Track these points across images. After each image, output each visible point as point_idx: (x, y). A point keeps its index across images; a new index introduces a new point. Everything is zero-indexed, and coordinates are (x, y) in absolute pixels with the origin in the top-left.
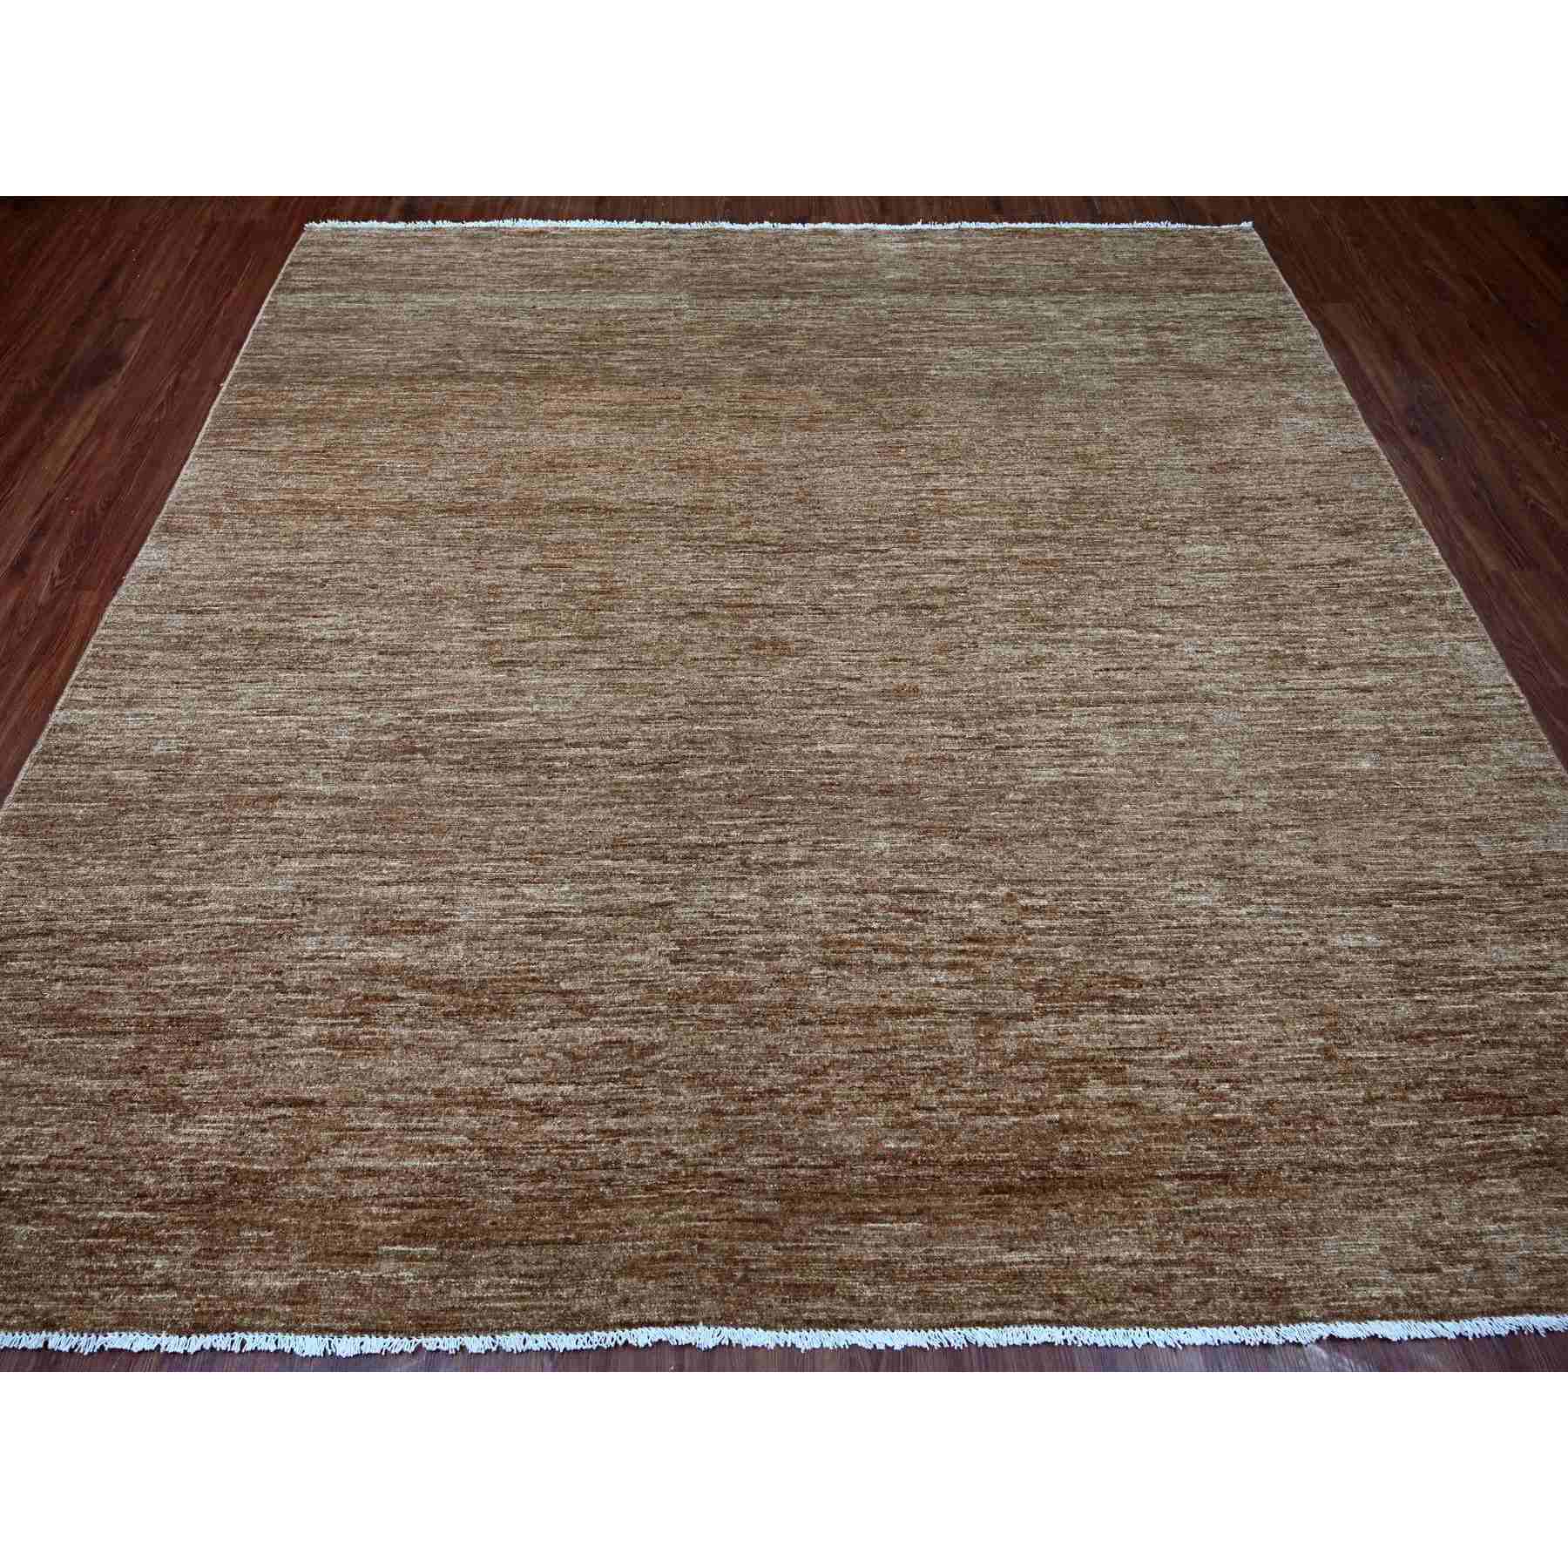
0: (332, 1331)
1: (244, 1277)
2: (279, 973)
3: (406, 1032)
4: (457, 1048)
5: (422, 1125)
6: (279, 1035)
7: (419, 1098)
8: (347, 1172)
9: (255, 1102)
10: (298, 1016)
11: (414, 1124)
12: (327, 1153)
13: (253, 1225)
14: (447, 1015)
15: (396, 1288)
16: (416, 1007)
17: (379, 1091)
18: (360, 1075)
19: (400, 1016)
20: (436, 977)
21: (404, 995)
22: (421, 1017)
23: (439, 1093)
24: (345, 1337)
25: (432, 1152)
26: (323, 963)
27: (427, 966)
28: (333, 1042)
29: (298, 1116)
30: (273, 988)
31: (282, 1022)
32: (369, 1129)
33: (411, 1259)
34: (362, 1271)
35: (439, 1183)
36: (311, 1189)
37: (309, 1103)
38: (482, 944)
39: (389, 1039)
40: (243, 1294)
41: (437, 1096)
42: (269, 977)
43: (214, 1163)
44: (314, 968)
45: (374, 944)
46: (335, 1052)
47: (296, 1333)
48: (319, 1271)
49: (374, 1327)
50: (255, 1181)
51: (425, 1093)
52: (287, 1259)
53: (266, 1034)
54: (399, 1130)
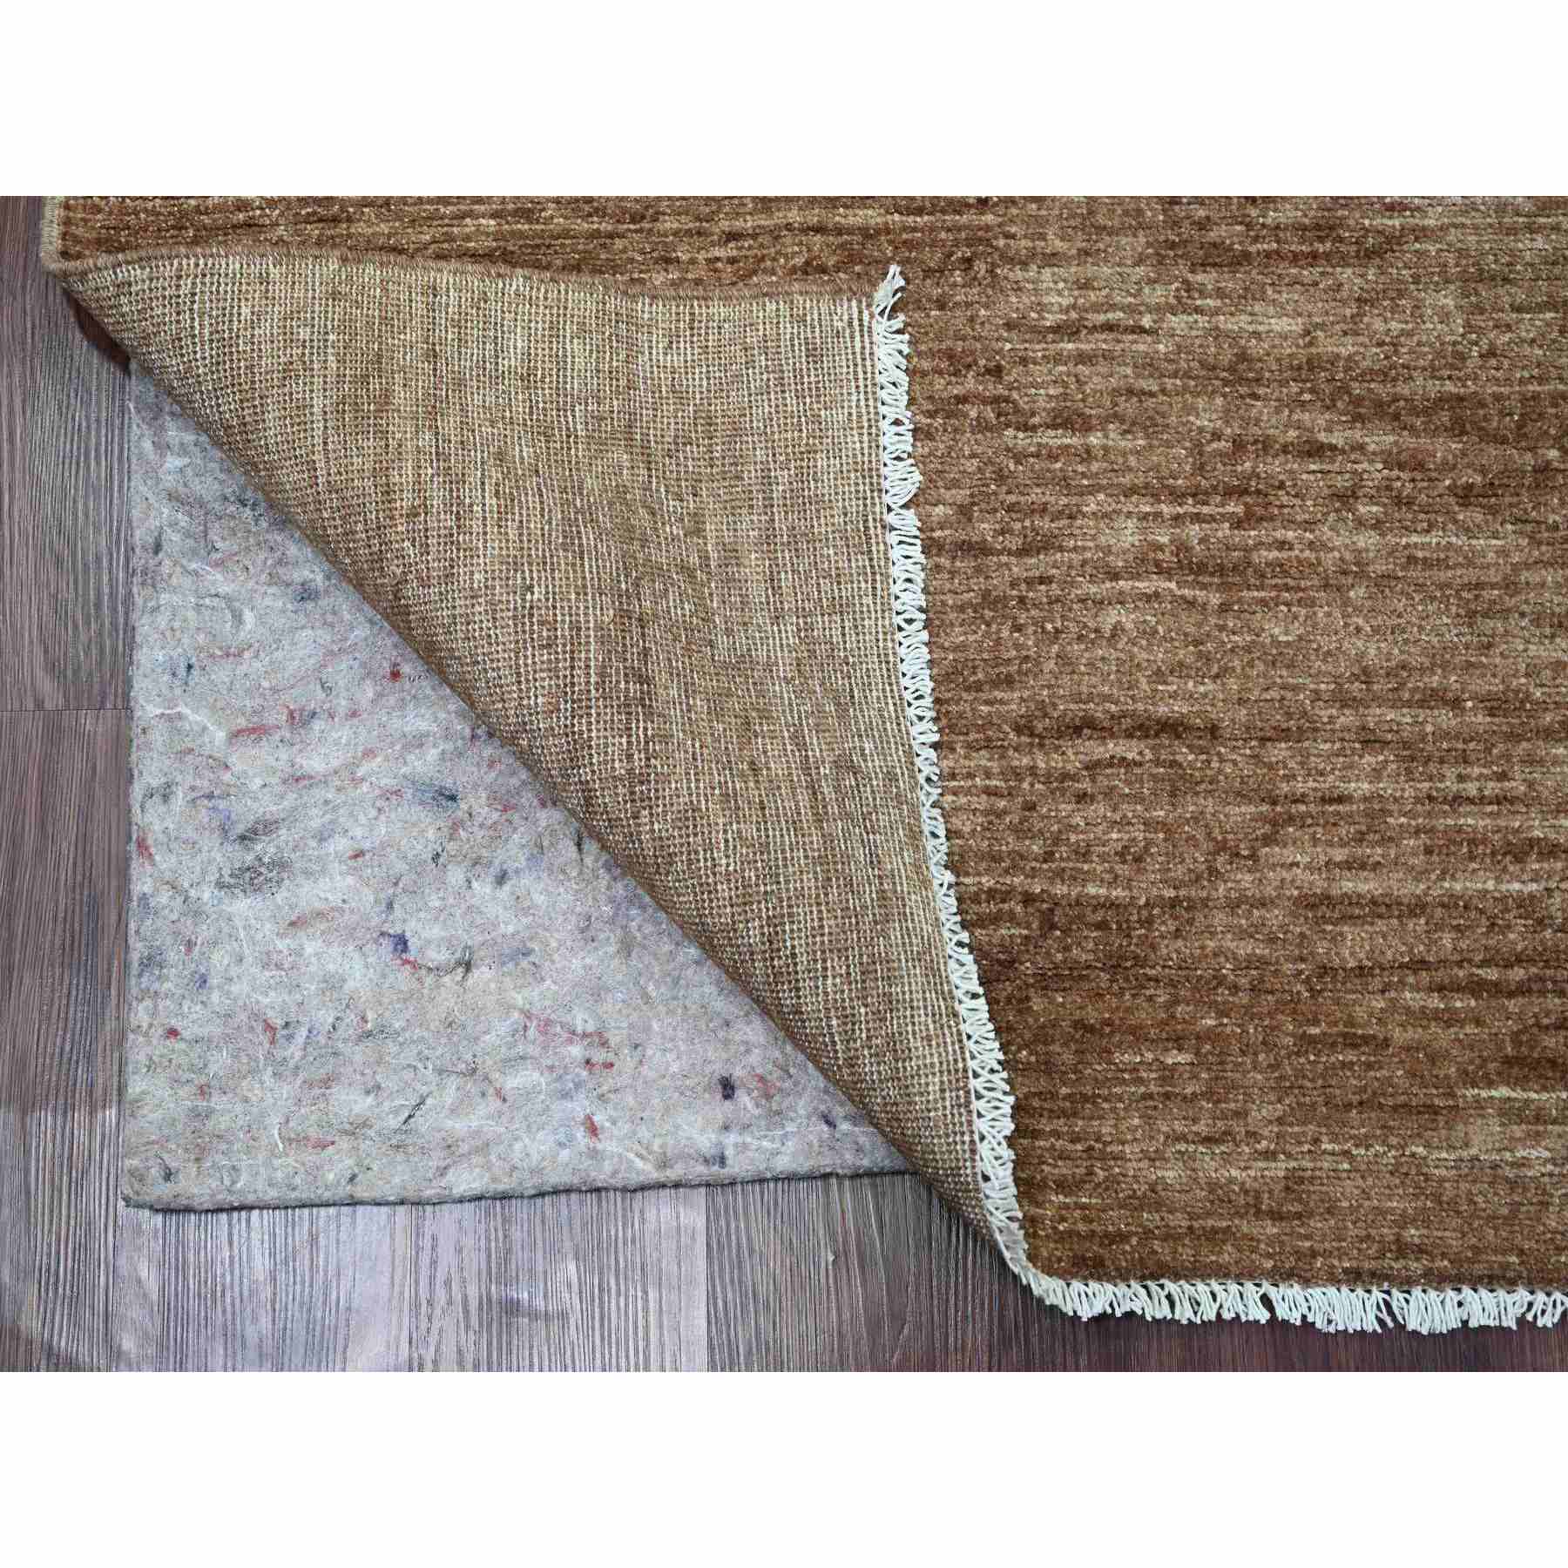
0: (1387, 1277)
1: (1154, 1159)
2: (997, 372)
3: (1367, 540)
4: (1510, 586)
5: (1471, 789)
6: (1047, 544)
7: (1445, 718)
8: (1316, 906)
9: (1039, 726)
10: (1083, 492)
11: (1450, 785)
12: (1253, 856)
13: (1138, 1036)
14: (1466, 496)
15: (1513, 1184)
16: (1375, 472)
17: (1344, 701)
18: (1279, 657)
19: (1345, 498)
20: (1404, 389)
21: (1337, 439)
22: (1398, 501)
23: (1494, 705)
24: (1417, 1292)
25: (1519, 859)
26: (1102, 342)
27: (1373, 357)
28: (1189, 566)
29: (1157, 762)
30: (990, 414)
31: (1044, 509)
32: (1340, 800)
33: (1538, 1119)
34: (1427, 1146)
35: (1548, 933)
36: (1245, 949)
37: (1173, 728)
38: (1505, 295)
39: (1329, 560)
40: (1154, 1198)
41: (1491, 712)
42: (970, 383)
43: (987, 882)
44: (1082, 358)
45: (1220, 293)
46: (1200, 595)
47: (1306, 1282)
48: (1327, 1146)
49: (1479, 1269)
50: (1102, 926)
51: (1456, 704)
52: (1241, 1114)
53: (1014, 543)
54: (1418, 800)
